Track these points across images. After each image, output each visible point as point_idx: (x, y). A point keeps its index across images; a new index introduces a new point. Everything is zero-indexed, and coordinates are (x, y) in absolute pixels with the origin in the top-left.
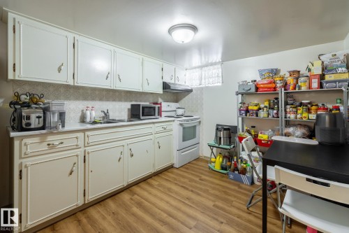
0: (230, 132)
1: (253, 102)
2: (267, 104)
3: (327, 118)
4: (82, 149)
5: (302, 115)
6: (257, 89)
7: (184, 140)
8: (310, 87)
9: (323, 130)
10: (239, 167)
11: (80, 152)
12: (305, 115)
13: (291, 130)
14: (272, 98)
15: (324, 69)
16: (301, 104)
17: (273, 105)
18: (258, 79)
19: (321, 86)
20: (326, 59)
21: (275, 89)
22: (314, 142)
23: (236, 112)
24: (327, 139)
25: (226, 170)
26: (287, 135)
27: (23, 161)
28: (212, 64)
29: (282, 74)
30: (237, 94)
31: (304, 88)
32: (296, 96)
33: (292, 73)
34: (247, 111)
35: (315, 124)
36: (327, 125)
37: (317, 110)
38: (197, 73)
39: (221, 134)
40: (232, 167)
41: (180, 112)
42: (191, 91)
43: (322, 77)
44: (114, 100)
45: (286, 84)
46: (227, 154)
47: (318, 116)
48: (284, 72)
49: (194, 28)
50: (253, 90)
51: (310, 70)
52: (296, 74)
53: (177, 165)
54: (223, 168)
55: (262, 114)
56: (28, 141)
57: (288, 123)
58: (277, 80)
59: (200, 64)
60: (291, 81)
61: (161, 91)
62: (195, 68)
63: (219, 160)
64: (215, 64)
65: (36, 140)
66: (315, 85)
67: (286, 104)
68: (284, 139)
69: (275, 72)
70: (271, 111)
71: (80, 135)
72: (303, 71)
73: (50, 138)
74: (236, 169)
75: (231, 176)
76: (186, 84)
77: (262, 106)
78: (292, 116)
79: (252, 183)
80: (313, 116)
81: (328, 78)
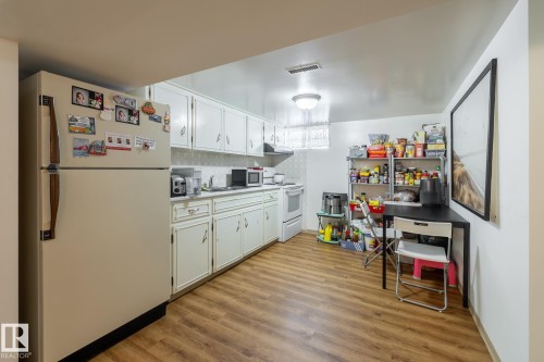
0: (341, 199)
1: (364, 168)
2: (377, 170)
3: (428, 183)
4: (211, 217)
5: (409, 181)
6: (368, 155)
7: (289, 211)
8: (415, 155)
9: (426, 194)
10: (351, 235)
11: (209, 219)
12: (412, 180)
13: (399, 195)
14: (382, 164)
15: (427, 138)
16: (408, 171)
17: (384, 171)
18: (369, 145)
19: (424, 154)
20: (428, 129)
21: (385, 155)
22: (419, 205)
23: (346, 179)
24: (428, 202)
25: (336, 240)
26: (397, 200)
27: (174, 225)
28: (317, 124)
29: (390, 140)
30: (348, 159)
31: (410, 156)
32: (404, 163)
33: (400, 141)
34: (359, 177)
35: (420, 188)
36: (429, 189)
37: (421, 176)
38: (299, 133)
39: (332, 202)
40: (344, 235)
41: (279, 178)
42: (292, 153)
43: (425, 146)
44: (214, 165)
45: (395, 150)
46: (336, 224)
47: (422, 182)
48: (393, 139)
49: (318, 97)
50: (365, 156)
51: (415, 139)
52: (404, 142)
53: (282, 239)
54: (333, 239)
55: (373, 180)
56: (176, 206)
57: (397, 189)
58: (387, 146)
59: (303, 123)
60: (399, 148)
61: (261, 154)
62: (297, 127)
63: (328, 230)
64: (322, 124)
65: (181, 205)
66: (419, 153)
67: (395, 170)
68: (393, 203)
69: (384, 138)
70: (381, 177)
71: (209, 201)
72: (410, 139)
73: (191, 204)
74: (348, 237)
75: (344, 245)
76: (286, 145)
77: (372, 172)
78: (400, 182)
79: (365, 250)
80: (418, 182)
81: (430, 147)
